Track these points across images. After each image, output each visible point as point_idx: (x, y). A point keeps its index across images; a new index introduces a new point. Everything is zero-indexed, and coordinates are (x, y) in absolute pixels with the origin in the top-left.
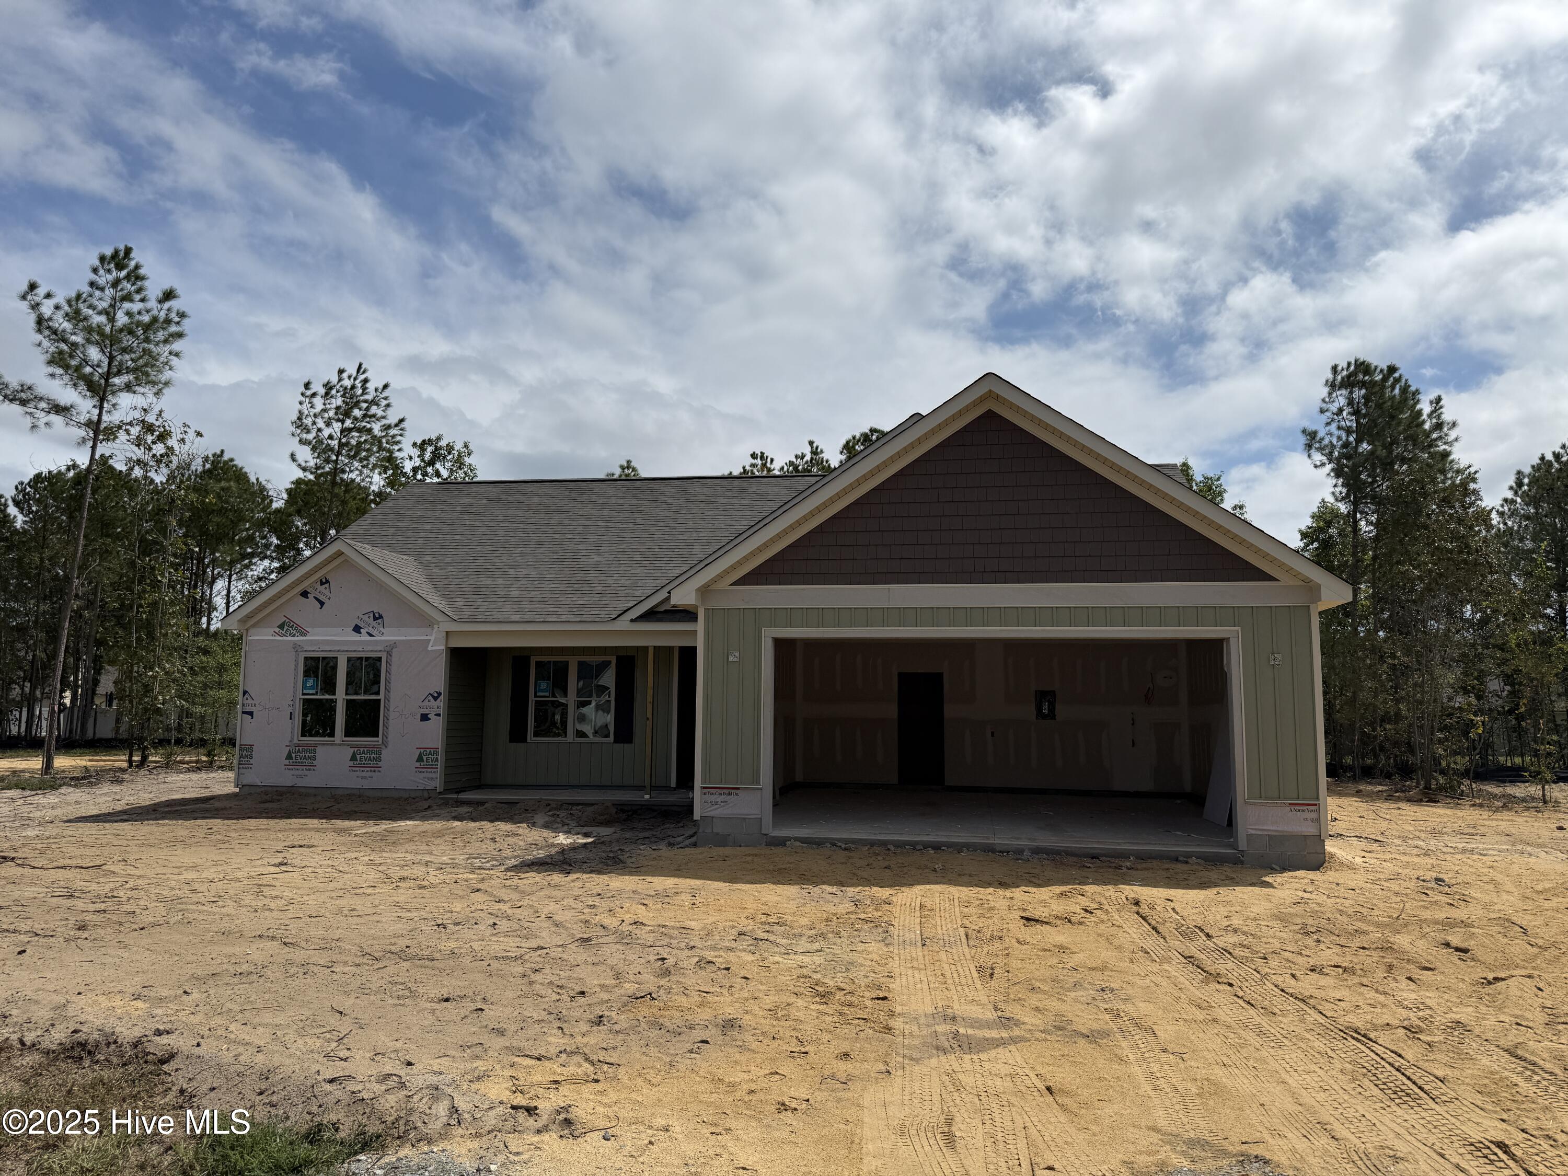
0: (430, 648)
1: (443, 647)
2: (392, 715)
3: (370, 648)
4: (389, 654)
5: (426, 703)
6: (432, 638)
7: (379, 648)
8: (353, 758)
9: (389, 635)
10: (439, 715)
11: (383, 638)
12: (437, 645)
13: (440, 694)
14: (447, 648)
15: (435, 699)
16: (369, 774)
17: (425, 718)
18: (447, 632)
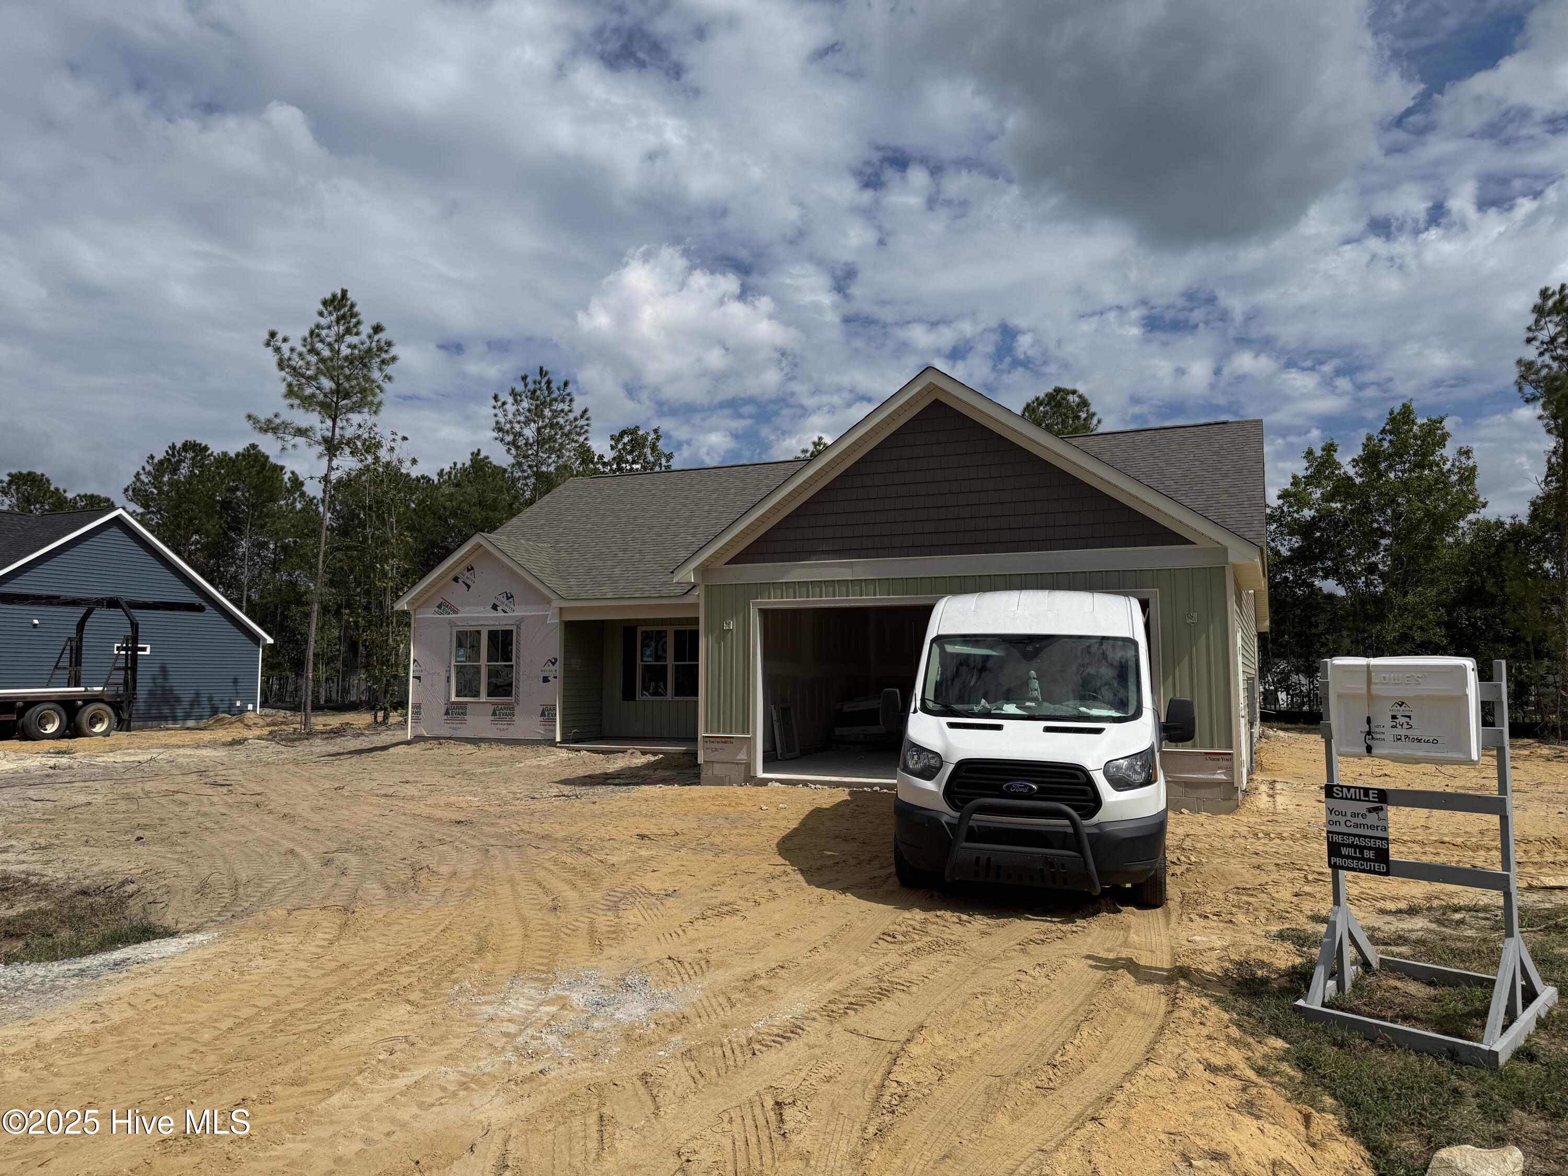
0: (548, 622)
1: (557, 621)
2: (522, 678)
3: (504, 623)
4: (518, 627)
5: (547, 668)
6: (550, 613)
7: (512, 622)
8: (494, 714)
9: (519, 611)
10: (555, 677)
11: (514, 614)
12: (554, 620)
13: (556, 660)
14: (561, 621)
15: (553, 664)
16: (506, 726)
17: (546, 680)
18: (561, 609)
